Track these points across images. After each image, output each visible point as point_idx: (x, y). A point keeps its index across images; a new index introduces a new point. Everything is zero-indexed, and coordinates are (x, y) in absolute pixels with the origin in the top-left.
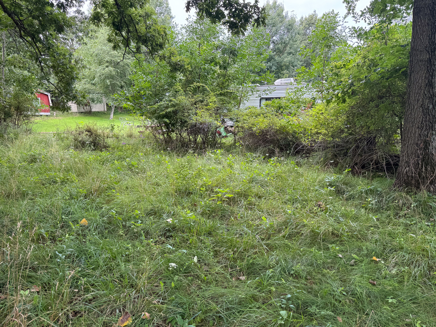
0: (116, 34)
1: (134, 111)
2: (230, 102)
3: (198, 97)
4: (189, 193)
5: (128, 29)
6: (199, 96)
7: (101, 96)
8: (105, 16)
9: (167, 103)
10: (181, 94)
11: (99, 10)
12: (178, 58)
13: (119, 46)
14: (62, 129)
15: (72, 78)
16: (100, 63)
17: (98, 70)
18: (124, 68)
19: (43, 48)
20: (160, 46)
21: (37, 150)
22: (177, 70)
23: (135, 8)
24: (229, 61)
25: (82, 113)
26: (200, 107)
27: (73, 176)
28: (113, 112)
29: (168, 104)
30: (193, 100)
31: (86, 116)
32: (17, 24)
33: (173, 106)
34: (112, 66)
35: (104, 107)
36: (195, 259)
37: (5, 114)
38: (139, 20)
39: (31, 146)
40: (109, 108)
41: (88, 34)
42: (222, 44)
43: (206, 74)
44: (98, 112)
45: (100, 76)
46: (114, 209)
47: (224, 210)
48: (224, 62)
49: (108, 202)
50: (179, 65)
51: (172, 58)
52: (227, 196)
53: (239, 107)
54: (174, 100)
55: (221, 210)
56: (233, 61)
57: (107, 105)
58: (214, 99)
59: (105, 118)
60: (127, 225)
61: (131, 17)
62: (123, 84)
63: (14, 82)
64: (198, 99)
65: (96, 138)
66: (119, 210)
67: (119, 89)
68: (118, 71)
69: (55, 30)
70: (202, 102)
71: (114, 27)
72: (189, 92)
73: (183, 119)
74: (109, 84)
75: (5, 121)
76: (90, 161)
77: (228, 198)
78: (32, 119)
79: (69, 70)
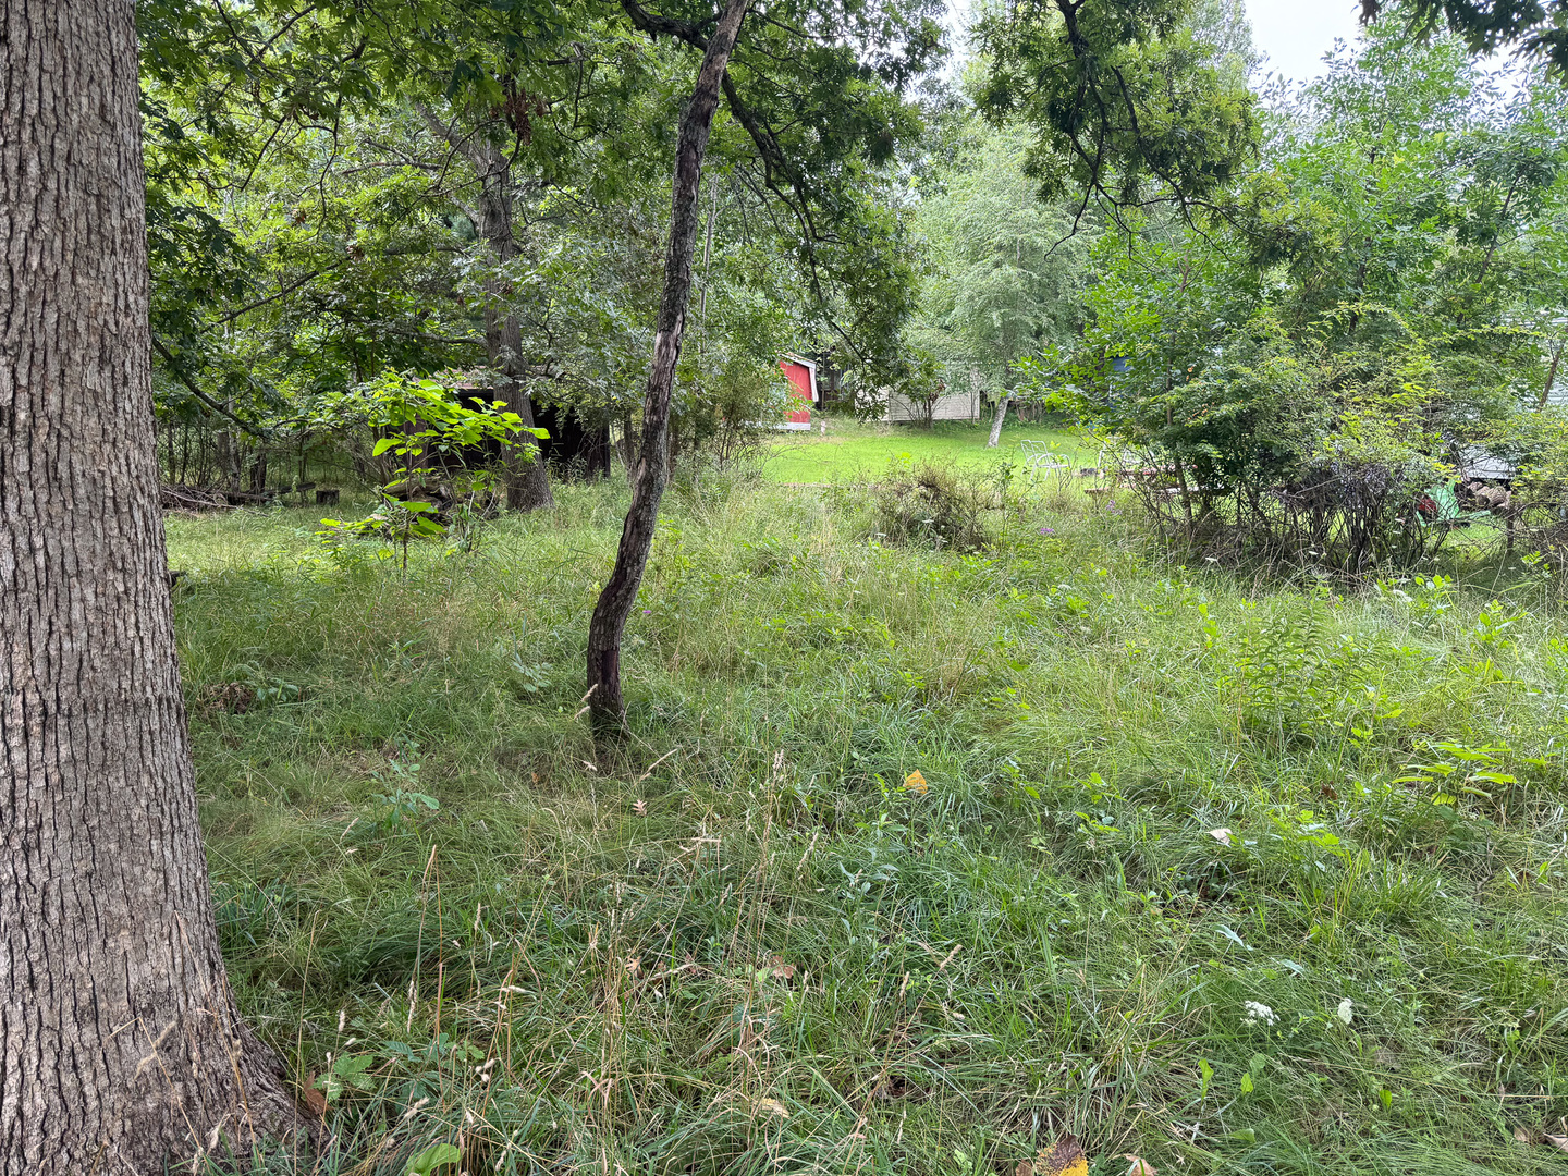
0: (1057, 145)
1: (1083, 417)
2: (1499, 377)
3: (1351, 359)
4: (1301, 743)
5: (1104, 120)
6: (1354, 357)
7: (968, 369)
8: (1026, 87)
9: (1218, 383)
10: (1277, 349)
11: (1007, 68)
12: (1290, 210)
13: (1060, 184)
14: (846, 474)
15: (898, 309)
16: (975, 256)
17: (966, 279)
18: (1054, 265)
19: (824, 216)
20: (1217, 169)
21: (779, 537)
22: (1281, 254)
23: (1140, 40)
24: (1510, 205)
25: (901, 423)
26: (1356, 399)
27: (881, 628)
28: (1001, 421)
29: (1221, 389)
30: (1329, 369)
31: (914, 434)
32: (762, 148)
33: (1243, 395)
34: (1012, 263)
35: (973, 404)
36: (1345, 1010)
37: (698, 425)
38: (1148, 85)
39: (761, 524)
40: (988, 408)
41: (953, 157)
42: (1482, 137)
43: (1393, 264)
44: (953, 422)
45: (971, 298)
46: (1013, 754)
47: (1466, 835)
48: (1484, 212)
49: (993, 727)
50: (1290, 234)
51: (1264, 211)
52: (1480, 776)
53: (1544, 401)
54: (1247, 371)
55: (1452, 834)
56: (1527, 203)
57: (983, 396)
58: (1426, 364)
59: (974, 441)
60: (1060, 821)
61: (1120, 77)
62: (1045, 321)
63: (728, 328)
64: (1350, 368)
65: (949, 509)
66: (1030, 762)
67: (1032, 340)
68: (1035, 276)
69: (864, 155)
70: (1366, 376)
71: (1052, 121)
72: (1315, 340)
73: (1280, 448)
74: (997, 324)
75: (696, 445)
76: (932, 584)
77: (1485, 786)
78: (768, 443)
79: (896, 281)
